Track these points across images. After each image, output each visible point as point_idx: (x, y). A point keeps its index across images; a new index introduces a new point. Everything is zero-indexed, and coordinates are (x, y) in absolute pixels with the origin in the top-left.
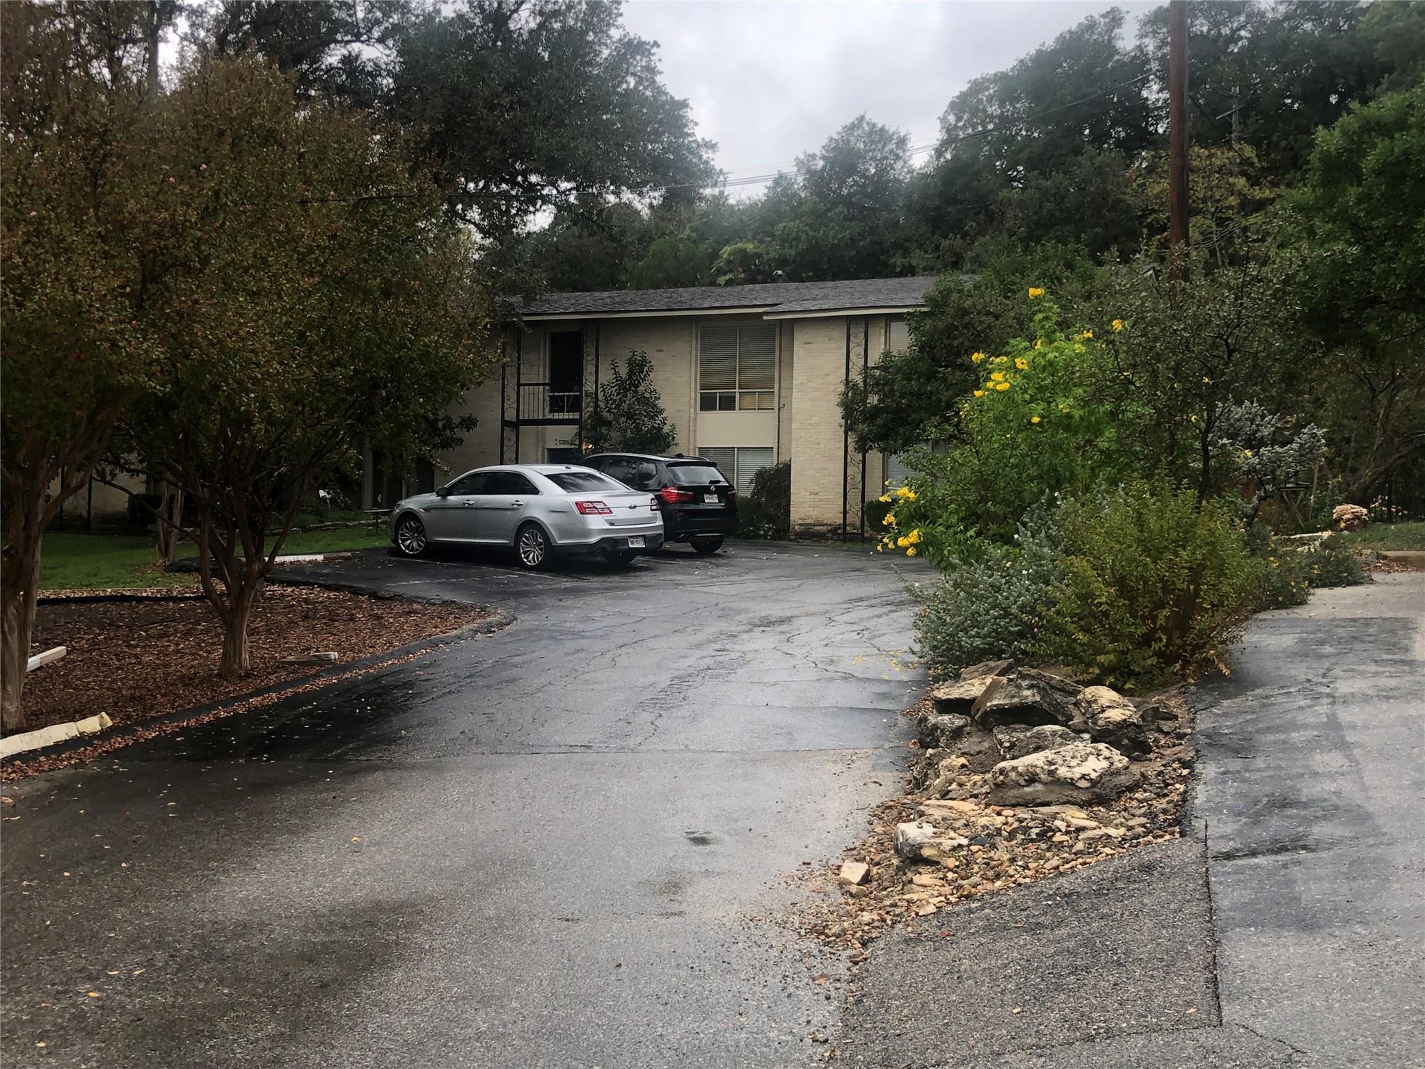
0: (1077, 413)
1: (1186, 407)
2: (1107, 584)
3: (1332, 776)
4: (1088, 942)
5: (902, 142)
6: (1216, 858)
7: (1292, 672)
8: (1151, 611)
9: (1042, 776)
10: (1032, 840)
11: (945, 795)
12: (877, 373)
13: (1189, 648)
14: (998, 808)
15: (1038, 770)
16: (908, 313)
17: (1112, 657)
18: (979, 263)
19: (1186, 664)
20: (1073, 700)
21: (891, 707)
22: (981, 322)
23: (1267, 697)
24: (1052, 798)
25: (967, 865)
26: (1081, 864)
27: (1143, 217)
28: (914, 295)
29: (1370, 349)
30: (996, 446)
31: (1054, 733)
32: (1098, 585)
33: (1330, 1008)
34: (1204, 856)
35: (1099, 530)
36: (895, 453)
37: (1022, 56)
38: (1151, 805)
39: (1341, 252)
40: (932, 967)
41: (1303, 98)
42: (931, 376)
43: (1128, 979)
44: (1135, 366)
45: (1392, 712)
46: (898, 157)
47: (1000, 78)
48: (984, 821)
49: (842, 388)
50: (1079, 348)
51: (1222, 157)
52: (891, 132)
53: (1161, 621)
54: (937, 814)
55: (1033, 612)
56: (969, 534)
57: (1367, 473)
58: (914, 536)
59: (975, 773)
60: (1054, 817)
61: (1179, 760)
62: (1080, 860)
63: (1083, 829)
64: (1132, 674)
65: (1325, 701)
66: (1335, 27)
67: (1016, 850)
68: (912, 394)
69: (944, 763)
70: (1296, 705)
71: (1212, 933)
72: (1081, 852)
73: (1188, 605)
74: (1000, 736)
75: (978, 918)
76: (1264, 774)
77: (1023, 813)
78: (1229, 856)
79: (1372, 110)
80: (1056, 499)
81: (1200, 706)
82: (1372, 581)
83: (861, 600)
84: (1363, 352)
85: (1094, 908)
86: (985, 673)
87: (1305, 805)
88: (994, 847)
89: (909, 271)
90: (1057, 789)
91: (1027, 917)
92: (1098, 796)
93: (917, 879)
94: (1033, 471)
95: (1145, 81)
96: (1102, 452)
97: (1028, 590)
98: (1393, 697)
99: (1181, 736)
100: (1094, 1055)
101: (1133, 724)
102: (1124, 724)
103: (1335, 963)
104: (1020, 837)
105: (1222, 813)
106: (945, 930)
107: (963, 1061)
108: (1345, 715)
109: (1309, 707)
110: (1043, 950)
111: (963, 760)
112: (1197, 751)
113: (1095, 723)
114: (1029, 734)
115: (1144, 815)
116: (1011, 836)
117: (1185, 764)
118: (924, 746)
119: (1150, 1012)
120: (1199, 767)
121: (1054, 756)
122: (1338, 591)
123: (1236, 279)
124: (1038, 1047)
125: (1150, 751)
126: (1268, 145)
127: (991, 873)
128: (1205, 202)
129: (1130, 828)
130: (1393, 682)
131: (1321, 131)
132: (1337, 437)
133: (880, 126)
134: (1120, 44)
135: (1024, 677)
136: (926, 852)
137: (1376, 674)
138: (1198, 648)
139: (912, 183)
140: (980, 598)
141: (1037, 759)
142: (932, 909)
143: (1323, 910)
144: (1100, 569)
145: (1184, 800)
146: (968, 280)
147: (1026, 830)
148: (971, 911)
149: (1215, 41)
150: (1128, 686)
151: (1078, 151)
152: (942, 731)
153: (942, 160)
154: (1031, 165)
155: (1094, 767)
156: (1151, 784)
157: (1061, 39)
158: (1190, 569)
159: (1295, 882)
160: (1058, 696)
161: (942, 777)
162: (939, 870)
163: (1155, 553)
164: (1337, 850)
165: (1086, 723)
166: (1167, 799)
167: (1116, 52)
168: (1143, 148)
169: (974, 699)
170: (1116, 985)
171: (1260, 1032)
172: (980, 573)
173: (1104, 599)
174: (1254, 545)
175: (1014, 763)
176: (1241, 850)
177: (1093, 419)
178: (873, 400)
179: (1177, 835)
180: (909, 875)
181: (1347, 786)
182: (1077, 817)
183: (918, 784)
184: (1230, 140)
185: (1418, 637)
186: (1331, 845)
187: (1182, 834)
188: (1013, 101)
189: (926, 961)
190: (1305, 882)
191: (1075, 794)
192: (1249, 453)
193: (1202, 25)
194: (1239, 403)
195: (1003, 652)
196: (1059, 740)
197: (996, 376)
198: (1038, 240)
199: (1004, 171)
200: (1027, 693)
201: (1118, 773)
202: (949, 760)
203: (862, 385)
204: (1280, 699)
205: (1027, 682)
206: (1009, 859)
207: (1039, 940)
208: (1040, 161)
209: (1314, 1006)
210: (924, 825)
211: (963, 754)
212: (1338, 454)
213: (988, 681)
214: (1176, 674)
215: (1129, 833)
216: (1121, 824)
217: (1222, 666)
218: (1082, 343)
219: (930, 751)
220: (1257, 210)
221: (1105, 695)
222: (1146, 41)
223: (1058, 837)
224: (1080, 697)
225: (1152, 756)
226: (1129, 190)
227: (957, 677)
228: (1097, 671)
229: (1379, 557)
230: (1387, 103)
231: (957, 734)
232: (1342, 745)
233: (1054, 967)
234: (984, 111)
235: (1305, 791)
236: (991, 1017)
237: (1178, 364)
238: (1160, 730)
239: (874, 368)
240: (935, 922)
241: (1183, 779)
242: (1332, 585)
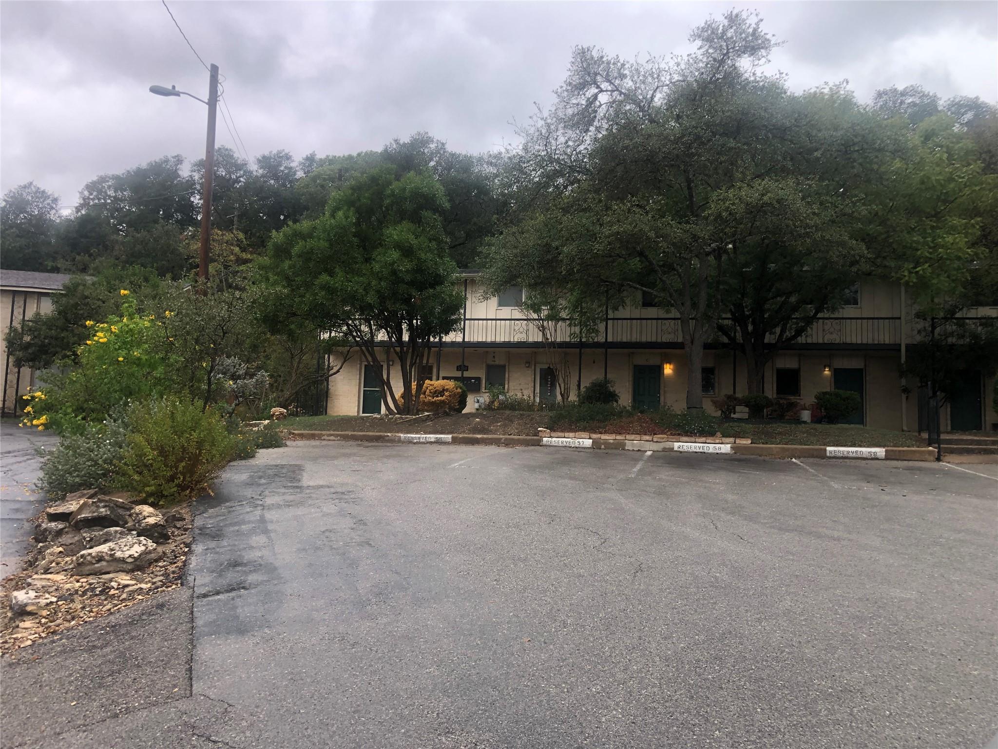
0: (144, 357)
1: (201, 359)
2: (153, 449)
3: (259, 548)
4: (122, 655)
5: (55, 200)
6: (198, 597)
7: (245, 493)
8: (175, 464)
9: (106, 558)
10: (97, 595)
11: (47, 571)
12: (31, 324)
13: (194, 482)
14: (78, 577)
15: (104, 554)
16: (52, 293)
17: (153, 488)
18: (97, 272)
19: (192, 490)
20: (128, 513)
21: (20, 517)
22: (94, 304)
23: (231, 507)
24: (111, 569)
25: (55, 613)
26: (124, 606)
27: (188, 259)
28: (57, 283)
29: (291, 334)
30: (97, 371)
31: (116, 532)
32: (148, 450)
33: (249, 677)
34: (192, 597)
35: (150, 421)
36: (39, 369)
37: (129, 169)
38: (166, 569)
39: (280, 291)
40: (24, 681)
41: (268, 215)
42: (64, 329)
43: (142, 675)
44: (176, 336)
45: (291, 512)
46: (52, 208)
47: (116, 178)
48: (68, 586)
49: (7, 331)
50: (147, 324)
51: (228, 236)
52: (49, 194)
53: (180, 469)
54: (39, 584)
55: (111, 463)
56: (77, 419)
57: (287, 394)
58: (43, 419)
59: (68, 556)
60: (111, 580)
61: (184, 543)
62: (124, 604)
63: (127, 586)
64: (163, 496)
65: (259, 508)
66: (284, 185)
67: (86, 602)
68: (52, 338)
69: (48, 551)
70: (245, 511)
71: (192, 641)
72: (124, 599)
73: (195, 460)
74: (84, 535)
75: (57, 646)
76: (226, 549)
77: (93, 580)
78: (205, 596)
79: (297, 226)
80: (129, 402)
81: (198, 513)
82: (286, 446)
83: (9, 452)
84: (288, 337)
85: (128, 633)
86: (80, 497)
87: (245, 565)
88: (72, 601)
89: (56, 270)
90: (115, 564)
91: (88, 642)
92: (138, 566)
93: (22, 625)
94: (117, 387)
95: (193, 194)
96: (156, 378)
97: (109, 451)
98: (292, 506)
99: (186, 530)
100: (117, 726)
101: (161, 525)
102: (156, 525)
103: (254, 651)
104: (89, 594)
105: (203, 572)
106: (35, 656)
107: (36, 742)
108: (268, 515)
109: (252, 512)
110: (94, 663)
111: (61, 549)
112: (194, 538)
113: (140, 525)
114: (101, 533)
115: (162, 575)
116: (84, 593)
117: (187, 545)
118: (38, 541)
119: (153, 694)
120: (194, 547)
121: (114, 546)
122: (270, 450)
123: (229, 298)
124: (84, 725)
125: (169, 538)
126: (251, 233)
127: (69, 617)
128: (219, 256)
129: (154, 583)
130: (291, 498)
131: (274, 232)
132: (276, 374)
133: (42, 189)
134: (180, 173)
135: (100, 501)
136: (29, 608)
137: (284, 494)
138: (198, 482)
139: (61, 223)
140: (81, 455)
141: (104, 548)
142: (29, 643)
143: (250, 622)
144: (149, 442)
145: (184, 566)
146: (89, 279)
147: (93, 589)
148: (53, 642)
149: (228, 180)
150: (161, 503)
151: (156, 222)
152: (50, 532)
153: (79, 214)
154: (129, 225)
155: (137, 550)
156: (168, 557)
157: (150, 164)
158: (197, 442)
159: (237, 607)
160: (121, 511)
161: (47, 560)
162: (37, 618)
163: (180, 434)
164: (259, 588)
165: (135, 525)
166: (176, 565)
167: (179, 176)
168: (190, 225)
169: (72, 513)
170: (135, 679)
171: (212, 697)
172: (80, 440)
173: (150, 457)
174: (231, 428)
175: (90, 551)
176: (212, 591)
177: (152, 361)
178: (27, 338)
179: (179, 585)
180: (17, 623)
181: (266, 553)
182: (124, 579)
183: (31, 564)
184: (233, 228)
185: (305, 474)
186: (256, 586)
187: (182, 584)
188: (122, 190)
189: (21, 678)
190: (242, 607)
191: (124, 566)
192: (231, 382)
193: (222, 171)
194: (228, 357)
195: (93, 484)
196: (118, 535)
197: (100, 334)
198: (131, 264)
199: (115, 225)
200: (103, 510)
201: (150, 552)
202: (52, 549)
203: (20, 330)
204: (238, 508)
205: (103, 504)
206: (81, 608)
207: (93, 656)
208: (136, 223)
209: (241, 678)
210: (30, 592)
211: (61, 546)
212: (276, 382)
213: (82, 502)
214: (186, 496)
215: (153, 586)
216: (149, 581)
217: (210, 491)
218: (149, 321)
219: (41, 544)
220: (244, 264)
221: (147, 509)
222: (194, 174)
223: (112, 592)
224: (132, 511)
225: (170, 541)
226: (181, 245)
227: (63, 499)
228: (144, 495)
229: (290, 433)
230: (305, 225)
231: (59, 533)
232: (266, 531)
233: (100, 672)
234: (106, 192)
235: (246, 557)
236: (57, 710)
237: (198, 337)
238: (175, 527)
239: (28, 321)
240: (30, 651)
241: (185, 554)
242: (268, 447)
